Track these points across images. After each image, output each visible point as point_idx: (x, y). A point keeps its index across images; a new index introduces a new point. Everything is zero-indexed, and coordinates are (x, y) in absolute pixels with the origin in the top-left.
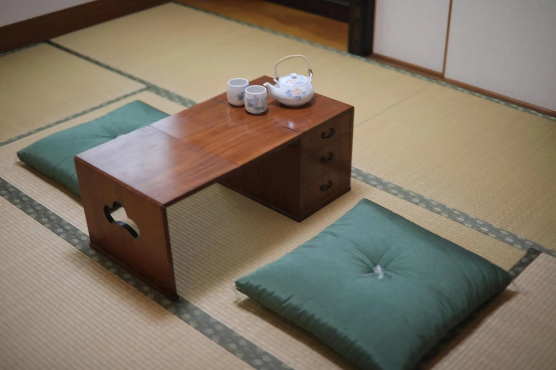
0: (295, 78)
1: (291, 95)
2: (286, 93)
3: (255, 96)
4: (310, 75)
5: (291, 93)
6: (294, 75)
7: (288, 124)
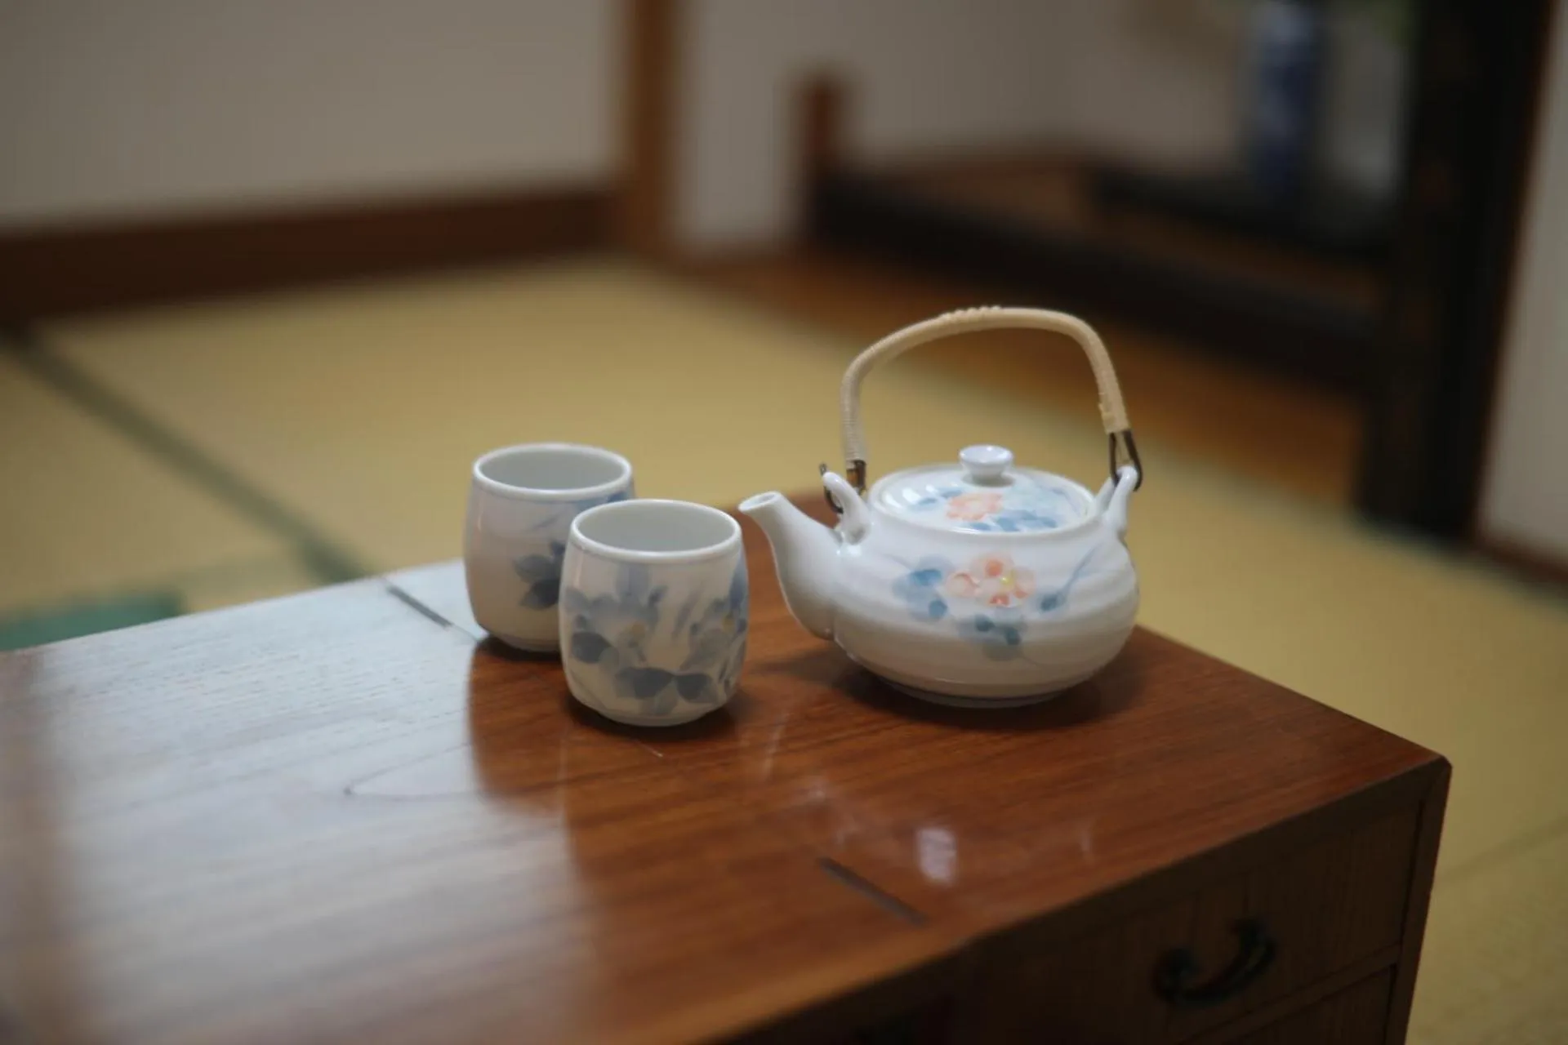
0: (990, 478)
1: (938, 607)
2: (898, 588)
3: (638, 569)
4: (1116, 479)
5: (941, 589)
6: (996, 455)
7: (906, 835)
